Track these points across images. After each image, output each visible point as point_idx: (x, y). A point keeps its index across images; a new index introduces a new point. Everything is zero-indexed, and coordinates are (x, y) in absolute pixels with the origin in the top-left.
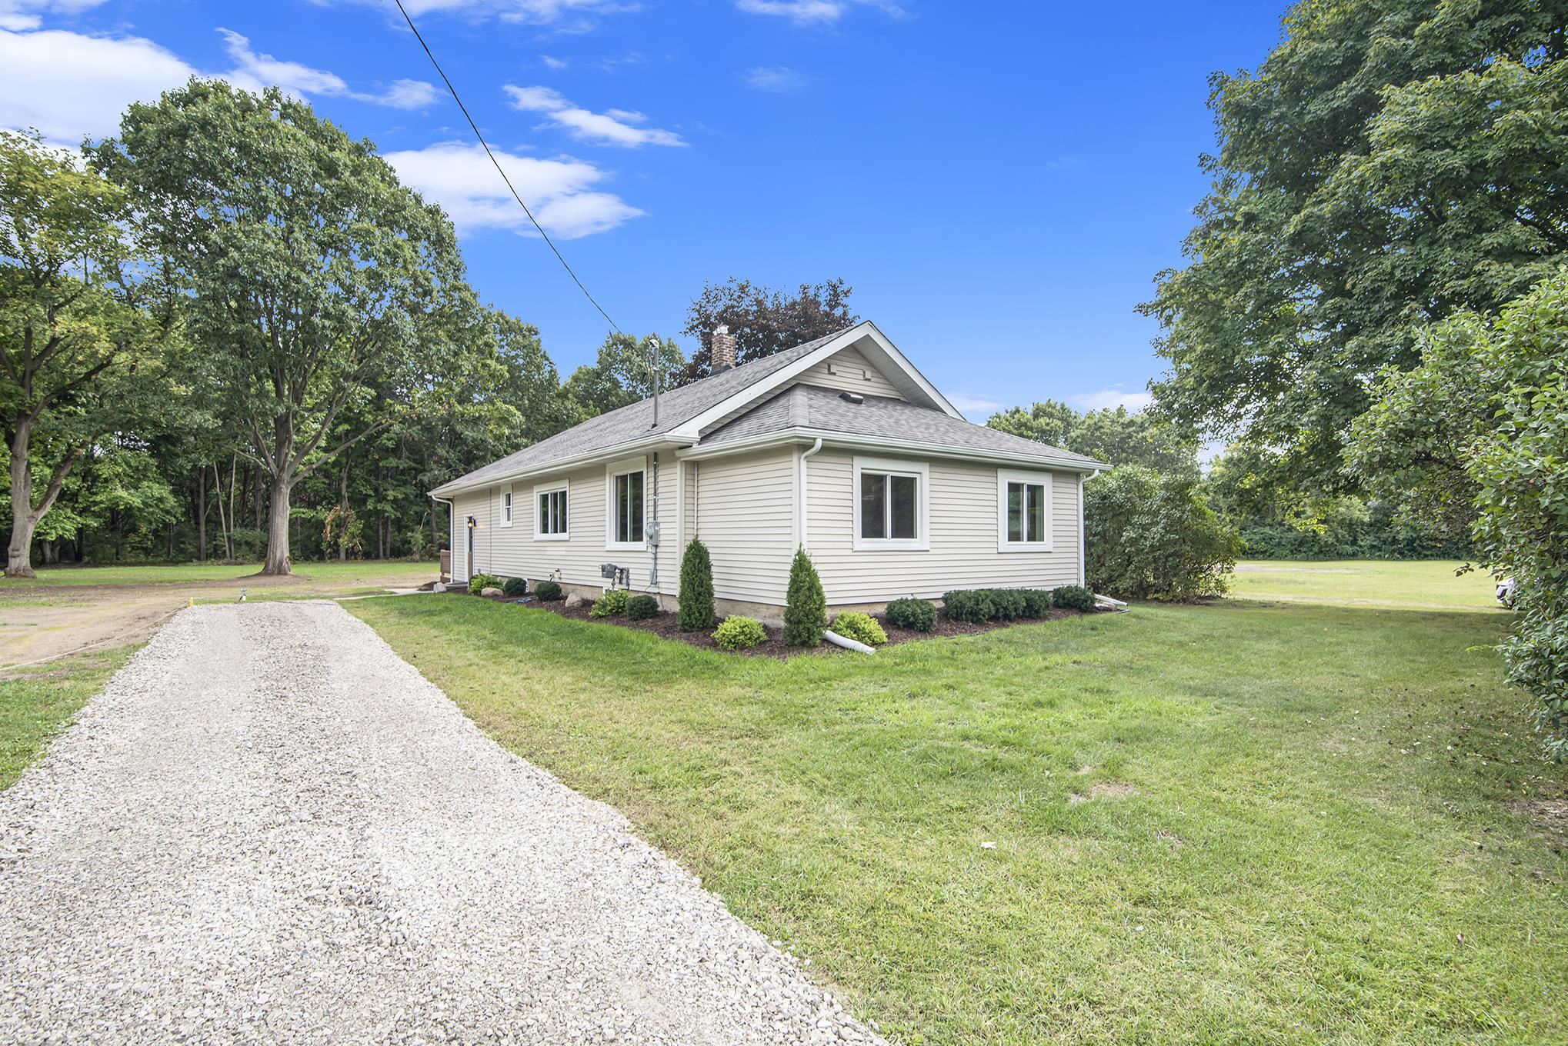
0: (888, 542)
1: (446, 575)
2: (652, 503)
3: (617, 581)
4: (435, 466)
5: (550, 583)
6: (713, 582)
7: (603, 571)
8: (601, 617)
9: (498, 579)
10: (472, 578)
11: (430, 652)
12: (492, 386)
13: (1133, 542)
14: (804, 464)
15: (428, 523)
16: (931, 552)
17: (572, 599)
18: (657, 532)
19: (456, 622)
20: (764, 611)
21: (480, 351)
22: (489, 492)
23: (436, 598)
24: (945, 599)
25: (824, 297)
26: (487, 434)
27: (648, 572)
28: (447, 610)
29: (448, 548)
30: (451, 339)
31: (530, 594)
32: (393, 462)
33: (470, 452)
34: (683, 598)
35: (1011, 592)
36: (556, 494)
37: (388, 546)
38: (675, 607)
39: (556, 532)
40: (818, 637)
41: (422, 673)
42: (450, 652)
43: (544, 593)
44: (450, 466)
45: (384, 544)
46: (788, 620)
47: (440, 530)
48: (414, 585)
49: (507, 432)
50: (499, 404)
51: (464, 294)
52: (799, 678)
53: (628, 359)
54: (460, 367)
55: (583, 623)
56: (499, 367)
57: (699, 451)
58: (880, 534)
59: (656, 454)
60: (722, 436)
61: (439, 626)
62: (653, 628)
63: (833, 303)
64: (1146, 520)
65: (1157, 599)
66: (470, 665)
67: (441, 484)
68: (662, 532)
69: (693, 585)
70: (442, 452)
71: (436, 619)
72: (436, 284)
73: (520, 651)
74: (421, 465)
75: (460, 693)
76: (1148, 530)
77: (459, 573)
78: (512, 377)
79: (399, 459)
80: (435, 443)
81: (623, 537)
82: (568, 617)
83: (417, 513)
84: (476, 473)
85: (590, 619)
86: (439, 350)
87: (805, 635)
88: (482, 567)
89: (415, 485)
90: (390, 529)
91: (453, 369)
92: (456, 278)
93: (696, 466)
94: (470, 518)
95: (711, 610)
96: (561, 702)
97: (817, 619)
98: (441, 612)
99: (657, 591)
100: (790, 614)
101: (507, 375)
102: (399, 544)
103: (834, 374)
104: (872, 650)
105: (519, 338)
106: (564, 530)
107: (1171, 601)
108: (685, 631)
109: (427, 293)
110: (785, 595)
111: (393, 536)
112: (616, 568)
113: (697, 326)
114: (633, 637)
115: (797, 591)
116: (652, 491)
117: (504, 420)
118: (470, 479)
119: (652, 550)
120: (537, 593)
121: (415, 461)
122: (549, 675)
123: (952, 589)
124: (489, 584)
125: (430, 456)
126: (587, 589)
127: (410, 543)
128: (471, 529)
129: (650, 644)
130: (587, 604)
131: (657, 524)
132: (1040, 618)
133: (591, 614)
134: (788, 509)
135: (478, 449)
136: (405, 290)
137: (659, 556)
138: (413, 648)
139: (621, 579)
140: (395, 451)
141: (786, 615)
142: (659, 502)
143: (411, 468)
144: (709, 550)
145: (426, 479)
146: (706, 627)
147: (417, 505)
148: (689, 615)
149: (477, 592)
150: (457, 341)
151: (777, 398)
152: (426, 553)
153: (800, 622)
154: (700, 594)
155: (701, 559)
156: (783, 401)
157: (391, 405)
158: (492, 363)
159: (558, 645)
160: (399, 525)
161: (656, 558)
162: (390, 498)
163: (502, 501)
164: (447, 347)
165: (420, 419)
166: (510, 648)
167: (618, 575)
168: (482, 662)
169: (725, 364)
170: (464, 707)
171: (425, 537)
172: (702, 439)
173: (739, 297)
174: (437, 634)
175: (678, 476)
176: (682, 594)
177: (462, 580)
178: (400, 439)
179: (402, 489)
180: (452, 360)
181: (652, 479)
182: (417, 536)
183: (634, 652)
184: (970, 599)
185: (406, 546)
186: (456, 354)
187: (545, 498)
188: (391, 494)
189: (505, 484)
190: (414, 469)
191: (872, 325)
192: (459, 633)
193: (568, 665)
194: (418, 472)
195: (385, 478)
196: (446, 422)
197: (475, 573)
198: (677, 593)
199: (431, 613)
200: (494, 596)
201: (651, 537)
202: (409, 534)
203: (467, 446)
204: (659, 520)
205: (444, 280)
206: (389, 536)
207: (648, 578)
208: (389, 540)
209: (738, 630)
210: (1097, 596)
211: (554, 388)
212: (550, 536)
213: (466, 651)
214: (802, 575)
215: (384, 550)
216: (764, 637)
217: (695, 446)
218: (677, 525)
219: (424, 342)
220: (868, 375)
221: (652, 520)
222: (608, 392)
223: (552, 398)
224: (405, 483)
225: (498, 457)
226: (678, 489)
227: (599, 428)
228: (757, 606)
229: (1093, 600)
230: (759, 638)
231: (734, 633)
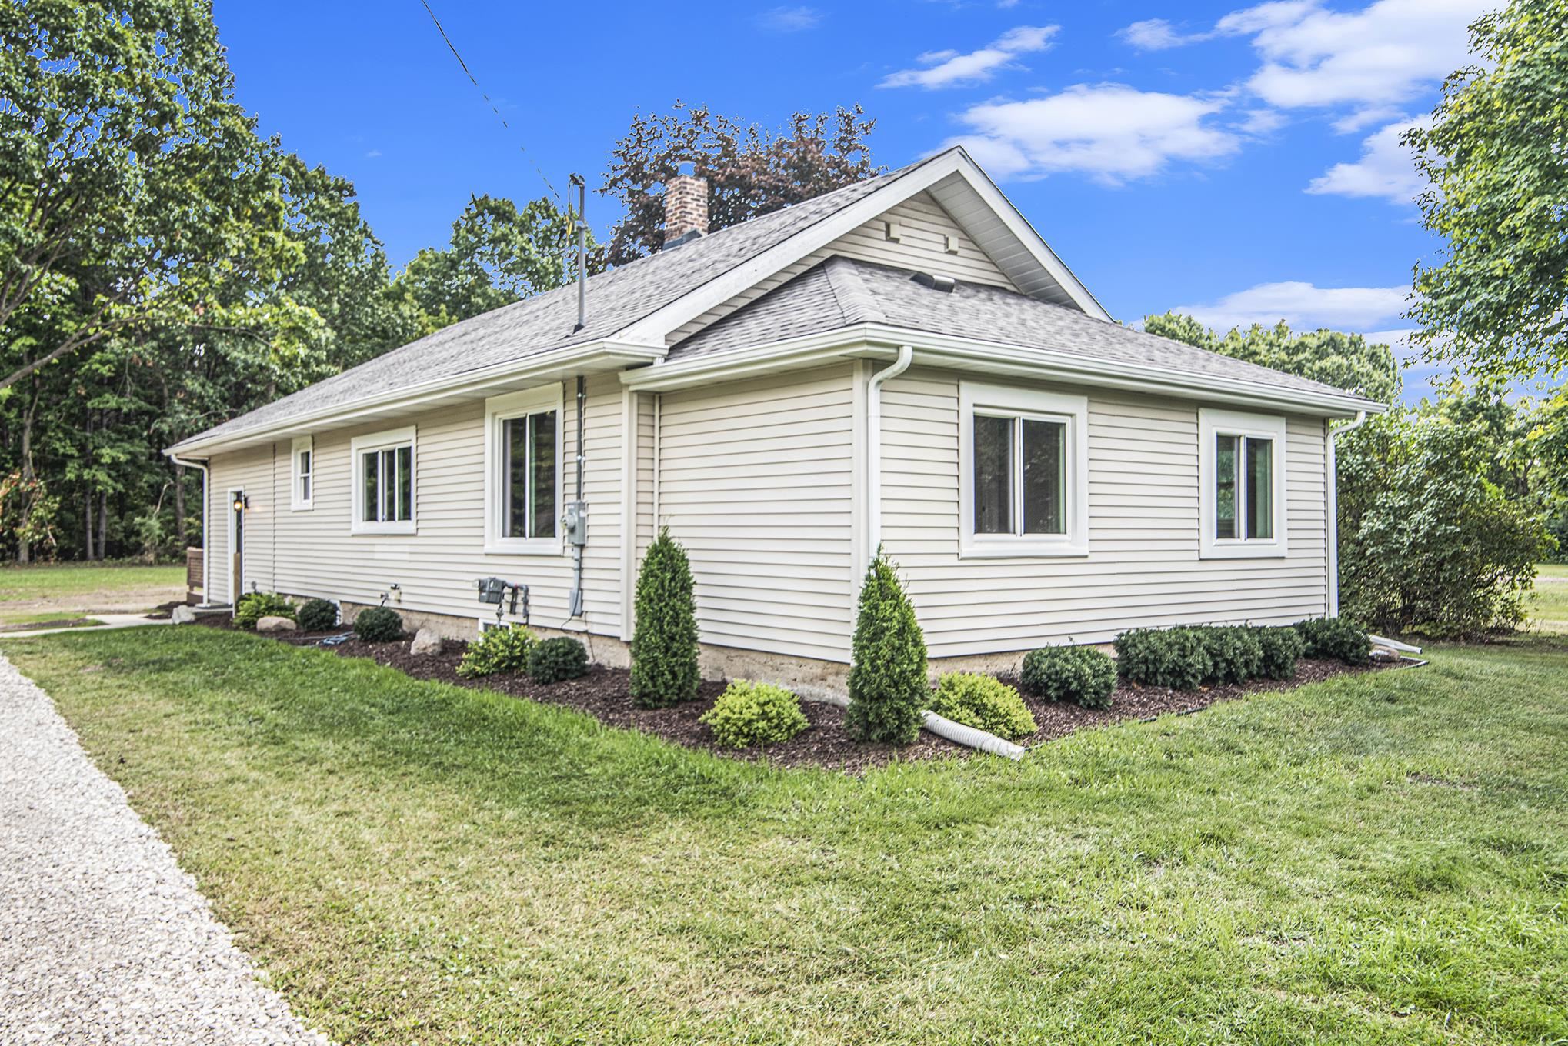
0: (1018, 541)
1: (196, 591)
2: (574, 468)
3: (506, 608)
4: (181, 407)
5: (382, 610)
6: (696, 615)
7: (481, 589)
8: (478, 676)
9: (287, 601)
10: (241, 598)
11: (155, 749)
12: (277, 275)
13: (1381, 537)
14: (874, 394)
15: (170, 501)
16: (1092, 558)
17: (425, 641)
18: (582, 520)
19: (209, 684)
20: (792, 669)
21: (256, 218)
22: (274, 449)
23: (174, 637)
24: (1121, 645)
25: (831, 135)
26: (269, 356)
27: (566, 594)
28: (193, 658)
29: (200, 545)
30: (207, 195)
31: (344, 628)
32: (111, 401)
33: (240, 386)
34: (637, 645)
35: (1236, 632)
36: (391, 454)
37: (103, 539)
38: (622, 659)
39: (391, 517)
40: (915, 726)
41: (135, 802)
42: (193, 750)
43: (370, 629)
44: (207, 409)
45: (96, 535)
46: (856, 693)
47: (189, 513)
48: (142, 606)
49: (303, 351)
50: (290, 305)
51: (229, 121)
52: (902, 816)
53: (504, 238)
54: (223, 241)
55: (444, 689)
56: (289, 244)
57: (665, 373)
58: (1003, 526)
59: (581, 379)
60: (708, 346)
61: (176, 692)
62: (582, 700)
63: (846, 145)
64: (1399, 500)
65: (1420, 634)
66: (231, 781)
67: (191, 435)
68: (591, 521)
69: (660, 620)
70: (193, 385)
71: (171, 676)
72: (182, 105)
73: (329, 748)
74: (159, 405)
75: (208, 854)
76: (1406, 517)
77: (218, 590)
78: (311, 264)
79: (121, 395)
80: (181, 370)
81: (516, 527)
82: (417, 676)
83: (151, 486)
84: (248, 417)
85: (460, 681)
86: (185, 213)
87: (893, 723)
88: (261, 579)
89: (150, 438)
90: (106, 511)
91: (213, 246)
92: (216, 95)
93: (655, 400)
94: (239, 494)
95: (693, 667)
96: (417, 875)
97: (914, 691)
98: (182, 662)
99: (582, 627)
100: (859, 682)
101: (303, 259)
102: (120, 536)
103: (896, 241)
104: (1016, 750)
105: (324, 201)
106: (406, 515)
107: (1443, 638)
108: (644, 707)
109: (167, 117)
110: (849, 644)
111: (110, 523)
112: (504, 585)
113: (622, 179)
114: (548, 721)
115: (876, 637)
116: (574, 447)
117: (297, 332)
118: (238, 427)
119: (572, 553)
120: (357, 628)
121: (148, 399)
122: (389, 806)
123: (1133, 625)
124: (270, 610)
125: (173, 393)
126: (449, 621)
127: (138, 533)
128: (239, 513)
129: (584, 738)
130: (451, 649)
131: (582, 506)
132: (1286, 678)
133: (460, 670)
134: (844, 479)
135: (253, 381)
136: (127, 110)
137: (586, 563)
138: (122, 741)
139: (513, 605)
140: (113, 384)
141: (853, 683)
142: (587, 467)
143: (140, 412)
144: (689, 556)
145: (165, 428)
146: (684, 700)
147: (151, 473)
148: (652, 678)
149: (249, 625)
150: (218, 199)
151: (800, 279)
152: (166, 551)
153: (881, 697)
154: (672, 638)
155: (675, 572)
156: (815, 284)
157: (103, 305)
158: (279, 237)
159: (403, 734)
160: (122, 504)
161: (581, 569)
162: (106, 460)
163: (295, 462)
164: (199, 207)
165: (155, 331)
166: (311, 742)
167: (508, 598)
168: (254, 774)
169: (688, 229)
170: (211, 892)
171: (165, 524)
172: (672, 349)
173: (691, 132)
174: (170, 709)
175: (624, 419)
176: (639, 637)
177: (223, 600)
178: (122, 364)
179: (127, 445)
180: (210, 230)
181: (574, 426)
182: (152, 523)
183: (556, 754)
184: (1170, 645)
185: (133, 539)
186: (216, 220)
187: (371, 459)
188: (107, 454)
189: (302, 435)
190: (146, 413)
191: (964, 155)
192: (212, 709)
193: (426, 781)
194: (153, 417)
195: (97, 427)
196: (201, 334)
197: (247, 589)
198: (628, 633)
199: (163, 666)
200: (280, 632)
201: (572, 530)
202: (138, 520)
203: (235, 375)
204: (586, 499)
205: (196, 97)
206: (103, 521)
207: (567, 604)
208: (103, 528)
209: (756, 709)
210: (1373, 638)
211: (381, 283)
212: (381, 526)
213: (224, 749)
214: (886, 607)
215: (96, 546)
216: (804, 723)
217: (659, 362)
218: (622, 509)
219: (162, 198)
220: (954, 244)
221: (573, 499)
222: (470, 290)
223: (377, 299)
224: (131, 436)
225: (286, 393)
226: (624, 442)
227: (467, 338)
228: (778, 660)
229: (1369, 646)
230: (794, 725)
231: (747, 715)
